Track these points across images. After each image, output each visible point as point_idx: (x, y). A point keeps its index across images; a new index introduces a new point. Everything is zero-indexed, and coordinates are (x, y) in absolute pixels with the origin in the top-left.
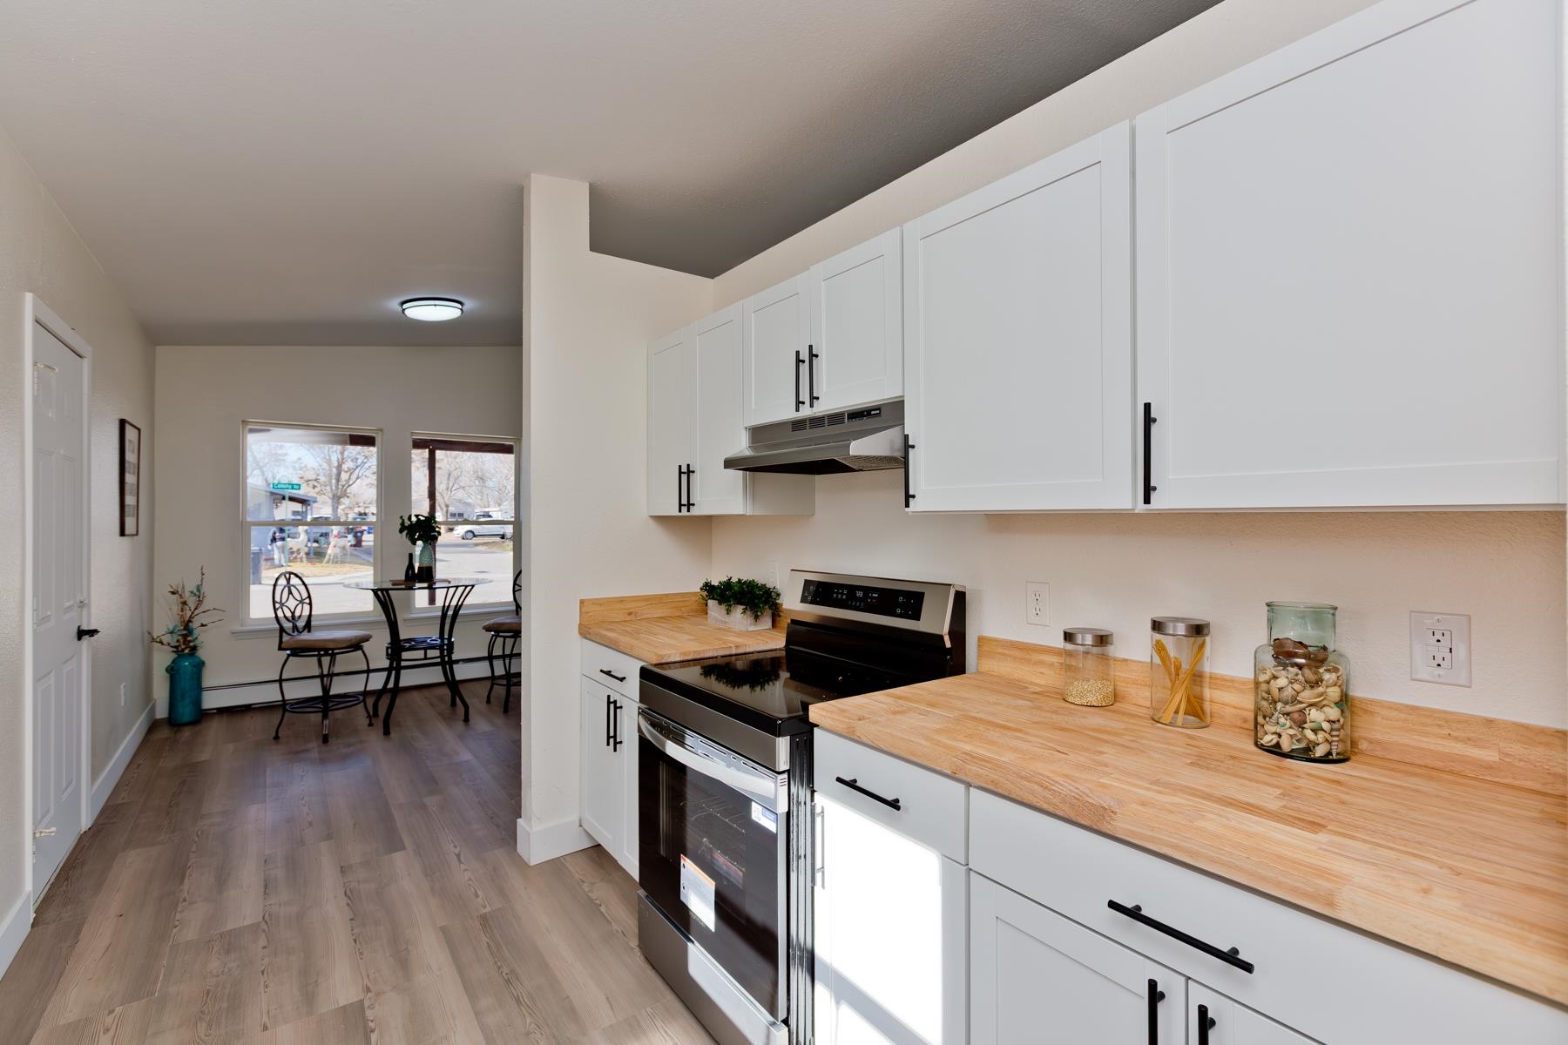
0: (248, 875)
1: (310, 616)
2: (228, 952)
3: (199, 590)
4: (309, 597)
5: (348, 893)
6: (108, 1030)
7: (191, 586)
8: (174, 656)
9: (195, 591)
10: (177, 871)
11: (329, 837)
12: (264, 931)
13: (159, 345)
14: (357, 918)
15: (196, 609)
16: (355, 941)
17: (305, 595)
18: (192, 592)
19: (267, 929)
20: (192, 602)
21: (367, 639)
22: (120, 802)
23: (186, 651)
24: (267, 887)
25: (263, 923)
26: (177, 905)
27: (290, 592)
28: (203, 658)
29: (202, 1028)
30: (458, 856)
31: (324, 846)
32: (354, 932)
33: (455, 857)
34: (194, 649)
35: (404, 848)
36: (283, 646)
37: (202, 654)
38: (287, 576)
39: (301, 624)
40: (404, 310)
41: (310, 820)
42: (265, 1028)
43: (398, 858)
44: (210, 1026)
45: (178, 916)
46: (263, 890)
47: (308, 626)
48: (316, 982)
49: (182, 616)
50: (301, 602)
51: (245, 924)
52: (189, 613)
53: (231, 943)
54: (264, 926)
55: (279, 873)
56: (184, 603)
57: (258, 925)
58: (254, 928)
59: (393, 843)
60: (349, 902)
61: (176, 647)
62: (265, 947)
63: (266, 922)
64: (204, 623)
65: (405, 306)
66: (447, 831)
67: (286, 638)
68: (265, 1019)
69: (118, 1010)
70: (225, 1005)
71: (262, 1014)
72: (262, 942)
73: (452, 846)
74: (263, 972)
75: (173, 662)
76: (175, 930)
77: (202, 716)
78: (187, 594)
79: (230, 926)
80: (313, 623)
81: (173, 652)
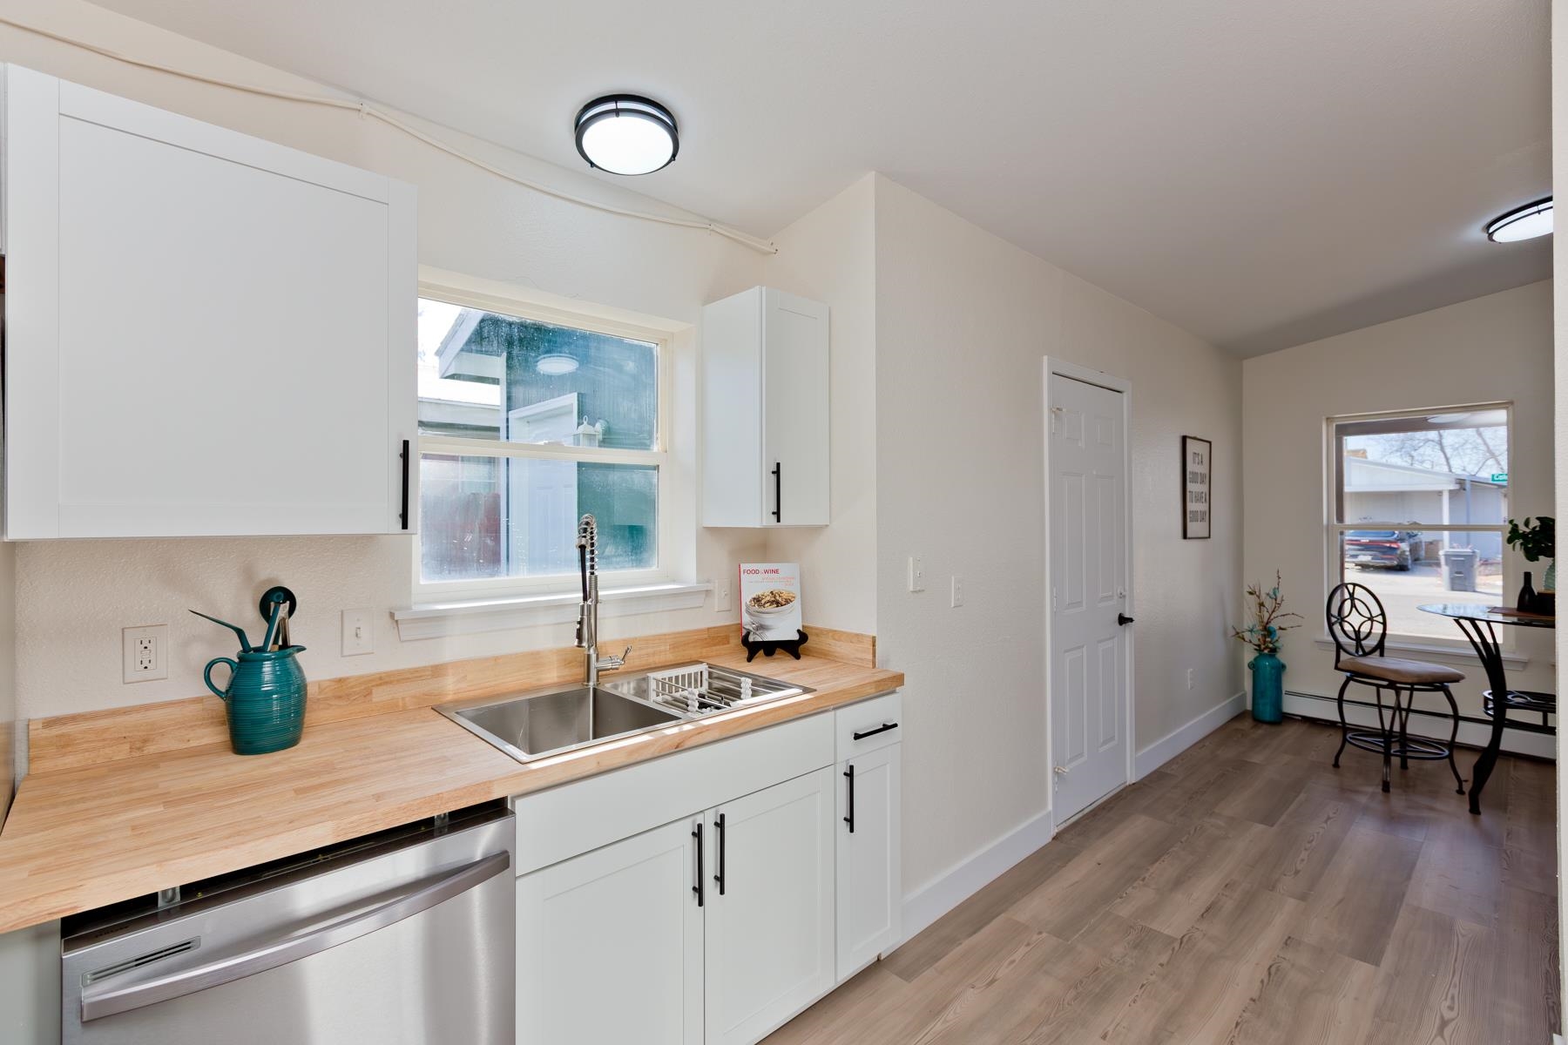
0: (1204, 889)
1: (1384, 635)
2: (1136, 947)
3: (1275, 594)
4: (1383, 614)
5: (1273, 969)
6: (1028, 945)
7: (1266, 589)
8: (1257, 654)
9: (1271, 593)
10: (1157, 851)
11: (1303, 897)
12: (1173, 949)
13: (1246, 358)
14: (1259, 1003)
15: (1273, 611)
16: (1237, 1024)
17: (1376, 611)
18: (1268, 594)
19: (1177, 948)
20: (1269, 604)
21: (1456, 679)
22: (1169, 772)
23: (1266, 651)
24: (1209, 911)
25: (1179, 941)
26: (1136, 880)
27: (1353, 606)
28: (1283, 661)
29: (1073, 993)
30: (1444, 1023)
31: (1291, 904)
32: (1244, 1014)
33: (1438, 1022)
34: (1274, 651)
35: (1377, 963)
36: (1339, 665)
37: (1282, 657)
38: (1351, 587)
39: (1370, 643)
40: (1490, 235)
41: (1299, 868)
42: (1104, 1037)
43: (1361, 970)
44: (1075, 999)
45: (1129, 890)
46: (1203, 911)
47: (1380, 647)
48: (1173, 1033)
49: (1261, 617)
50: (1369, 619)
51: (1165, 932)
52: (1266, 616)
53: (1143, 940)
54: (1176, 945)
55: (1229, 905)
56: (1261, 605)
57: (1173, 940)
58: (1171, 940)
59: (1369, 951)
60: (1266, 981)
61: (1259, 646)
62: (1162, 965)
63: (1181, 943)
64: (1282, 627)
65: (1491, 230)
66: (1456, 979)
67: (1344, 656)
68: (1111, 1029)
69: (1044, 935)
70: (1097, 990)
71: (1112, 1022)
72: (1164, 959)
73: (1448, 1003)
74: (1143, 986)
75: (1255, 659)
76: (1119, 900)
77: (1285, 719)
78: (1263, 596)
79: (1154, 926)
80: (1387, 644)
81: (1256, 649)
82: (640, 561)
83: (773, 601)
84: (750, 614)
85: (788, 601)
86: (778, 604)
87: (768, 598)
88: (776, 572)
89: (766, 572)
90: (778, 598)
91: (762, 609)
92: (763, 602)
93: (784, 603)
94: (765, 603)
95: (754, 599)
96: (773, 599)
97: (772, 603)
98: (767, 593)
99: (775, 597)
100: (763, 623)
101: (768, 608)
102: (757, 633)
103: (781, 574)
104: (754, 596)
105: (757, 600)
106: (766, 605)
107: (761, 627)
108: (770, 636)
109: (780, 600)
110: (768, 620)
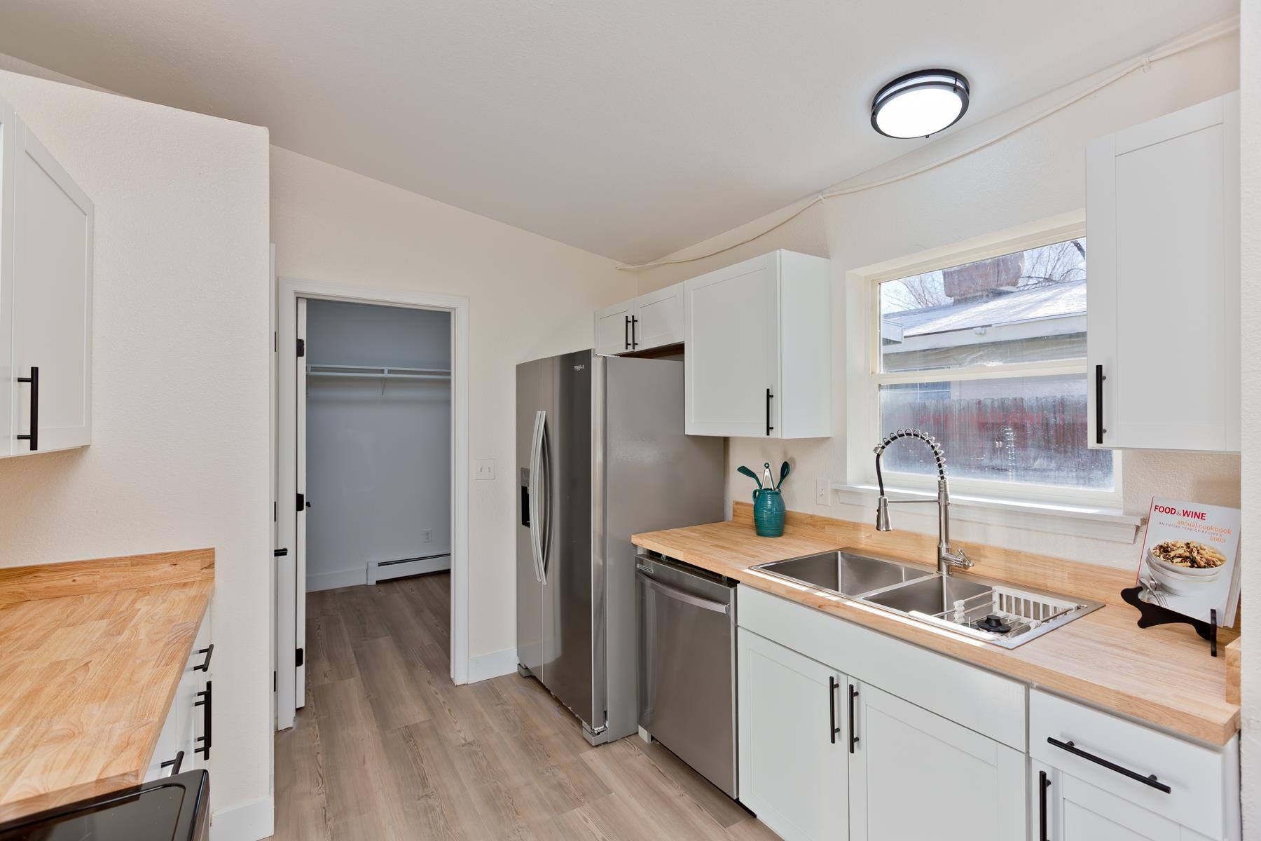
82: (1090, 479)
83: (1187, 557)
84: (1151, 566)
85: (1210, 564)
86: (1194, 563)
87: (1181, 551)
88: (1201, 516)
89: (1186, 513)
90: (1195, 554)
91: (1168, 564)
92: (1172, 554)
93: (1203, 564)
94: (1175, 557)
95: (1161, 547)
96: (1188, 554)
97: (1185, 559)
98: (1181, 543)
99: (1191, 552)
100: (1164, 582)
101: (1178, 565)
102: (1155, 593)
103: (1208, 521)
104: (1162, 543)
105: (1165, 550)
106: (1176, 560)
107: (1161, 588)
108: (1170, 604)
109: (1198, 558)
110: (1173, 580)
